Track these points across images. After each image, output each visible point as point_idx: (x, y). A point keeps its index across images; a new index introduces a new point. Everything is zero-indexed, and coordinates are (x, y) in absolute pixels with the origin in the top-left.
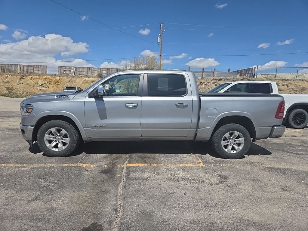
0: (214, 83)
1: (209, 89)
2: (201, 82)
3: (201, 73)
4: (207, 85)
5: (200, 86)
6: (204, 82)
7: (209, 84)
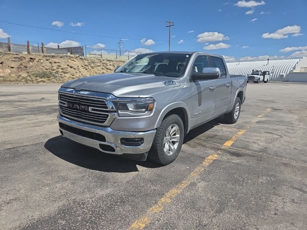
0: (47, 60)
1: (43, 66)
2: (31, 58)
3: (27, 47)
4: (40, 63)
5: (31, 63)
6: (35, 59)
7: (42, 61)
